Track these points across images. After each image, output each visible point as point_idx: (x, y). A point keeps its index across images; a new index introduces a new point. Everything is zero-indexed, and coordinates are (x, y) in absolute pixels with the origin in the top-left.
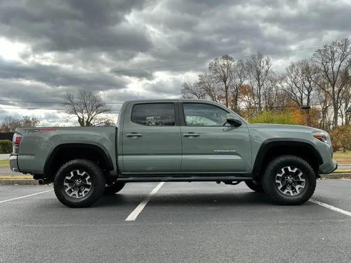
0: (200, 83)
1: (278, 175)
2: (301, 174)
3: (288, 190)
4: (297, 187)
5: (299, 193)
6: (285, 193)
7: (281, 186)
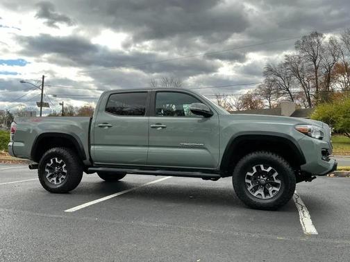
0: (286, 63)
1: (249, 174)
2: (276, 174)
3: (261, 191)
4: (271, 189)
5: (272, 196)
6: (255, 195)
7: (252, 186)
